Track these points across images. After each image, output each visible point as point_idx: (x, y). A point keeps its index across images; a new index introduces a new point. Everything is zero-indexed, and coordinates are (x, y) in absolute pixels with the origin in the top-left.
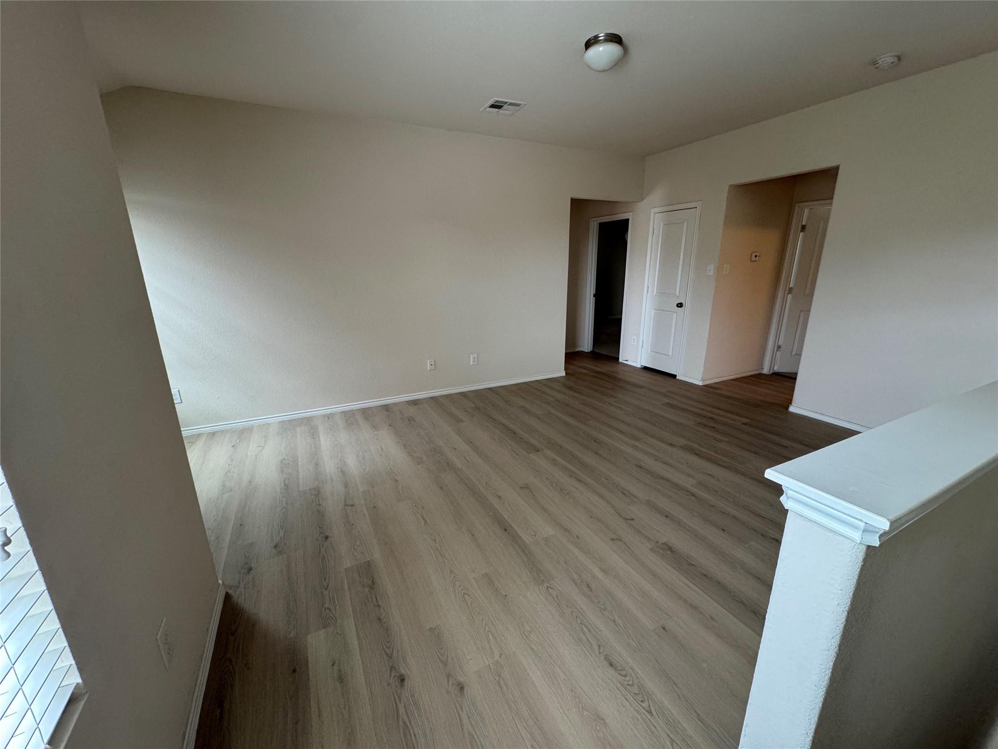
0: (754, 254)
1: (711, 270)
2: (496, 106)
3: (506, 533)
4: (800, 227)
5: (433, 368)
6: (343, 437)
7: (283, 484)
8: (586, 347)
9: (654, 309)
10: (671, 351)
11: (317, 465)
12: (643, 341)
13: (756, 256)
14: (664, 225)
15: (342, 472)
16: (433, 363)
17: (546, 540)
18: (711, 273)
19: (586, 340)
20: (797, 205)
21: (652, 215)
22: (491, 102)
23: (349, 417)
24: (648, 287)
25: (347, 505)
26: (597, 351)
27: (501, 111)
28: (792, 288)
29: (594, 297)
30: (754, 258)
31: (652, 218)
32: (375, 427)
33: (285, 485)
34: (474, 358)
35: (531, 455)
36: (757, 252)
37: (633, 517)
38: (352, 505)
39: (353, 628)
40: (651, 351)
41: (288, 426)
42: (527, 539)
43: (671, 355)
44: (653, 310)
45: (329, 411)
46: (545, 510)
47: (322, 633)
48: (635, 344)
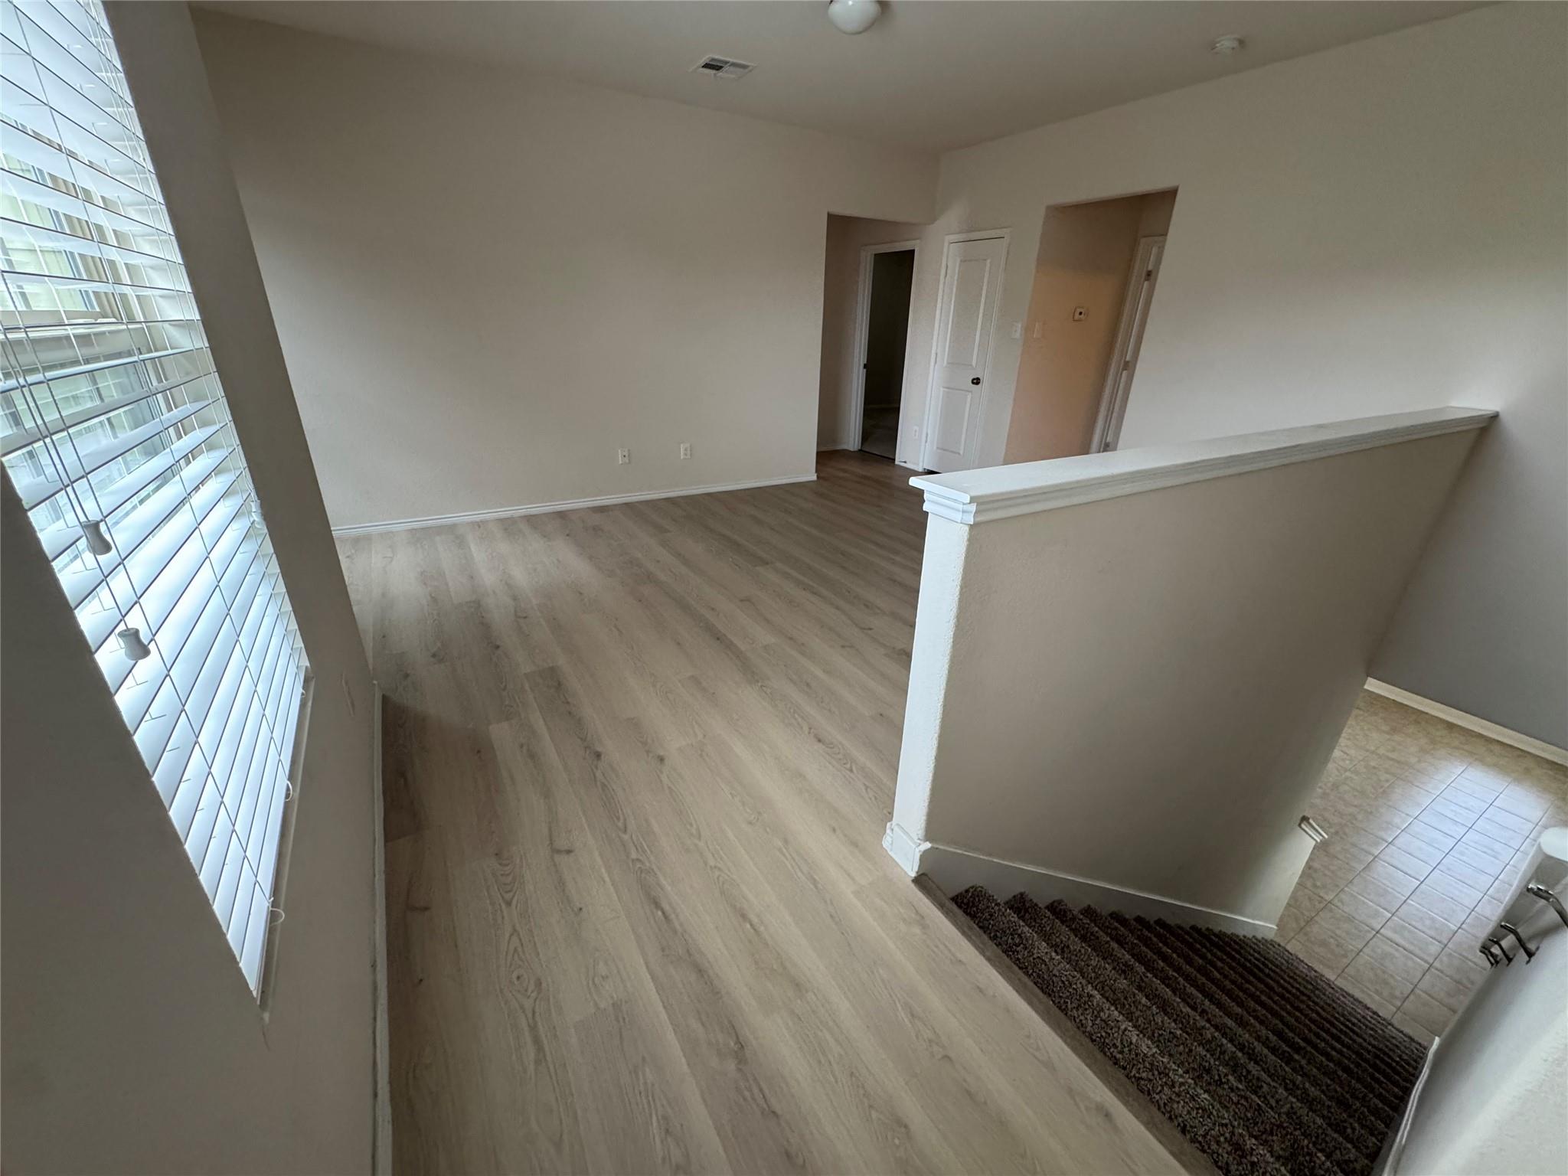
0: (1079, 310)
1: (1018, 332)
2: (713, 66)
3: (719, 642)
4: (1144, 274)
5: (627, 461)
6: (503, 547)
7: (429, 598)
8: (852, 442)
9: (944, 387)
10: (962, 447)
11: (472, 577)
12: (927, 434)
13: (1081, 313)
14: (961, 261)
15: (507, 583)
16: (626, 454)
17: (766, 647)
18: (1018, 335)
19: (852, 434)
20: (1143, 240)
21: (946, 244)
22: (703, 61)
23: (508, 526)
24: (936, 354)
25: (520, 617)
26: (864, 449)
27: (720, 74)
28: (1128, 362)
29: (864, 368)
30: (1077, 316)
31: (945, 250)
32: (545, 536)
33: (432, 597)
34: (686, 450)
35: (757, 568)
36: (1082, 308)
37: (872, 627)
38: (525, 617)
39: (541, 722)
40: (938, 448)
41: (420, 536)
42: (742, 646)
43: (961, 452)
44: (942, 389)
45: (477, 518)
46: (767, 621)
47: (505, 725)
48: (917, 437)
